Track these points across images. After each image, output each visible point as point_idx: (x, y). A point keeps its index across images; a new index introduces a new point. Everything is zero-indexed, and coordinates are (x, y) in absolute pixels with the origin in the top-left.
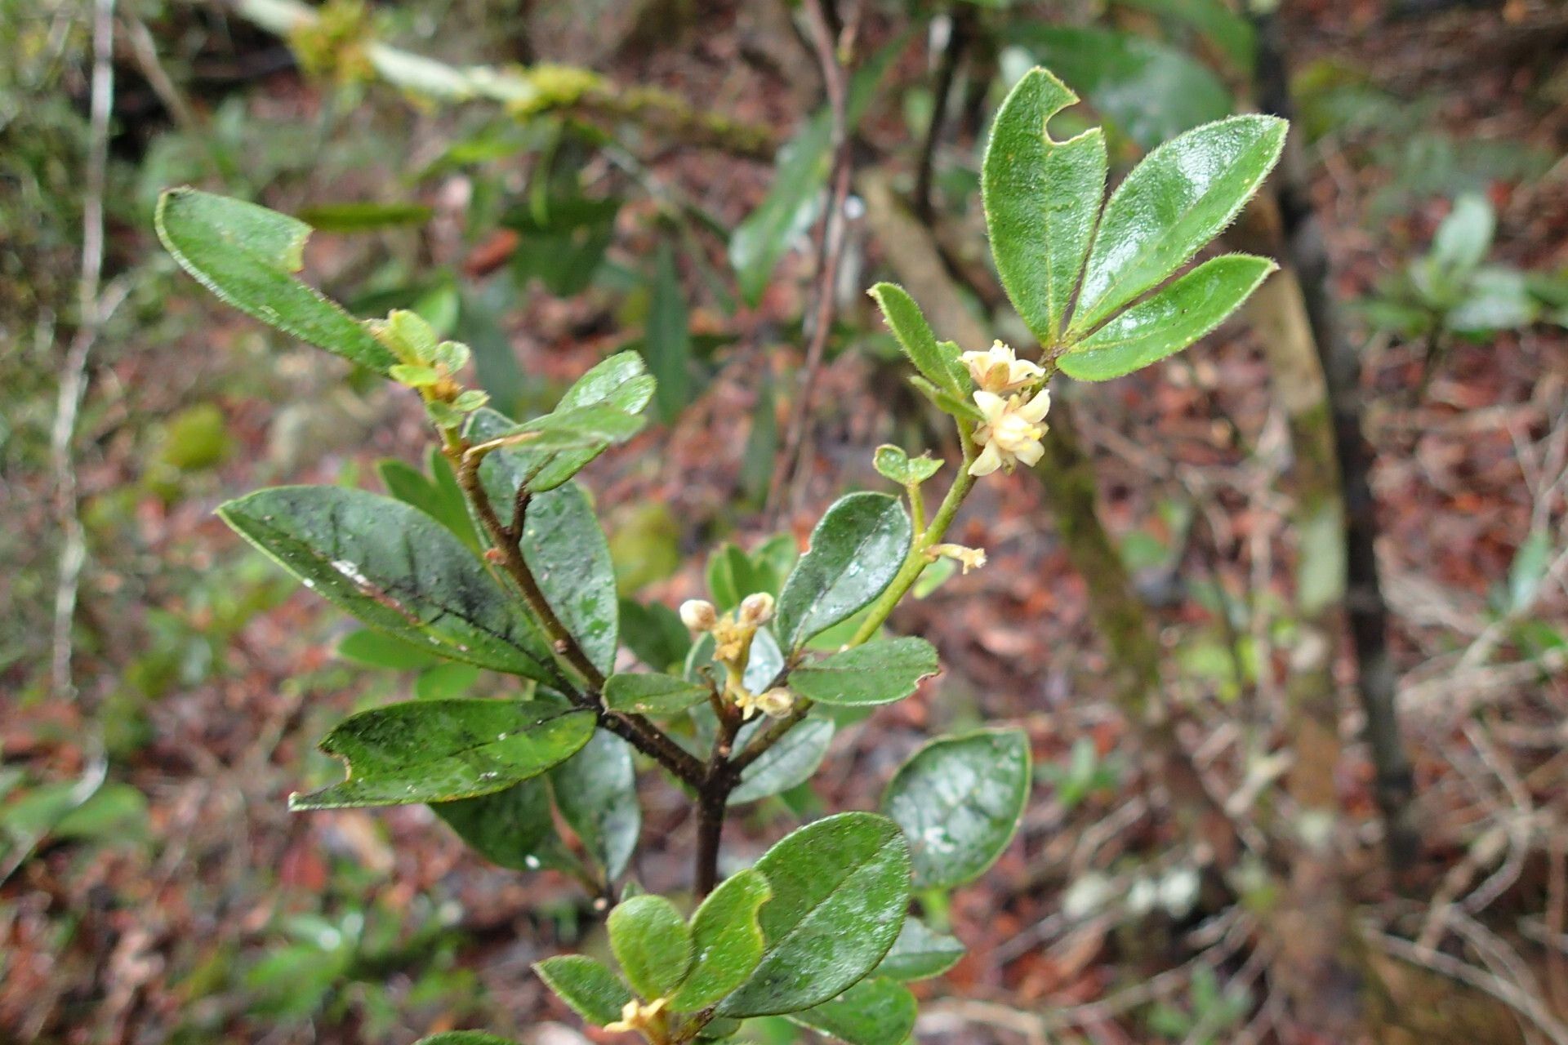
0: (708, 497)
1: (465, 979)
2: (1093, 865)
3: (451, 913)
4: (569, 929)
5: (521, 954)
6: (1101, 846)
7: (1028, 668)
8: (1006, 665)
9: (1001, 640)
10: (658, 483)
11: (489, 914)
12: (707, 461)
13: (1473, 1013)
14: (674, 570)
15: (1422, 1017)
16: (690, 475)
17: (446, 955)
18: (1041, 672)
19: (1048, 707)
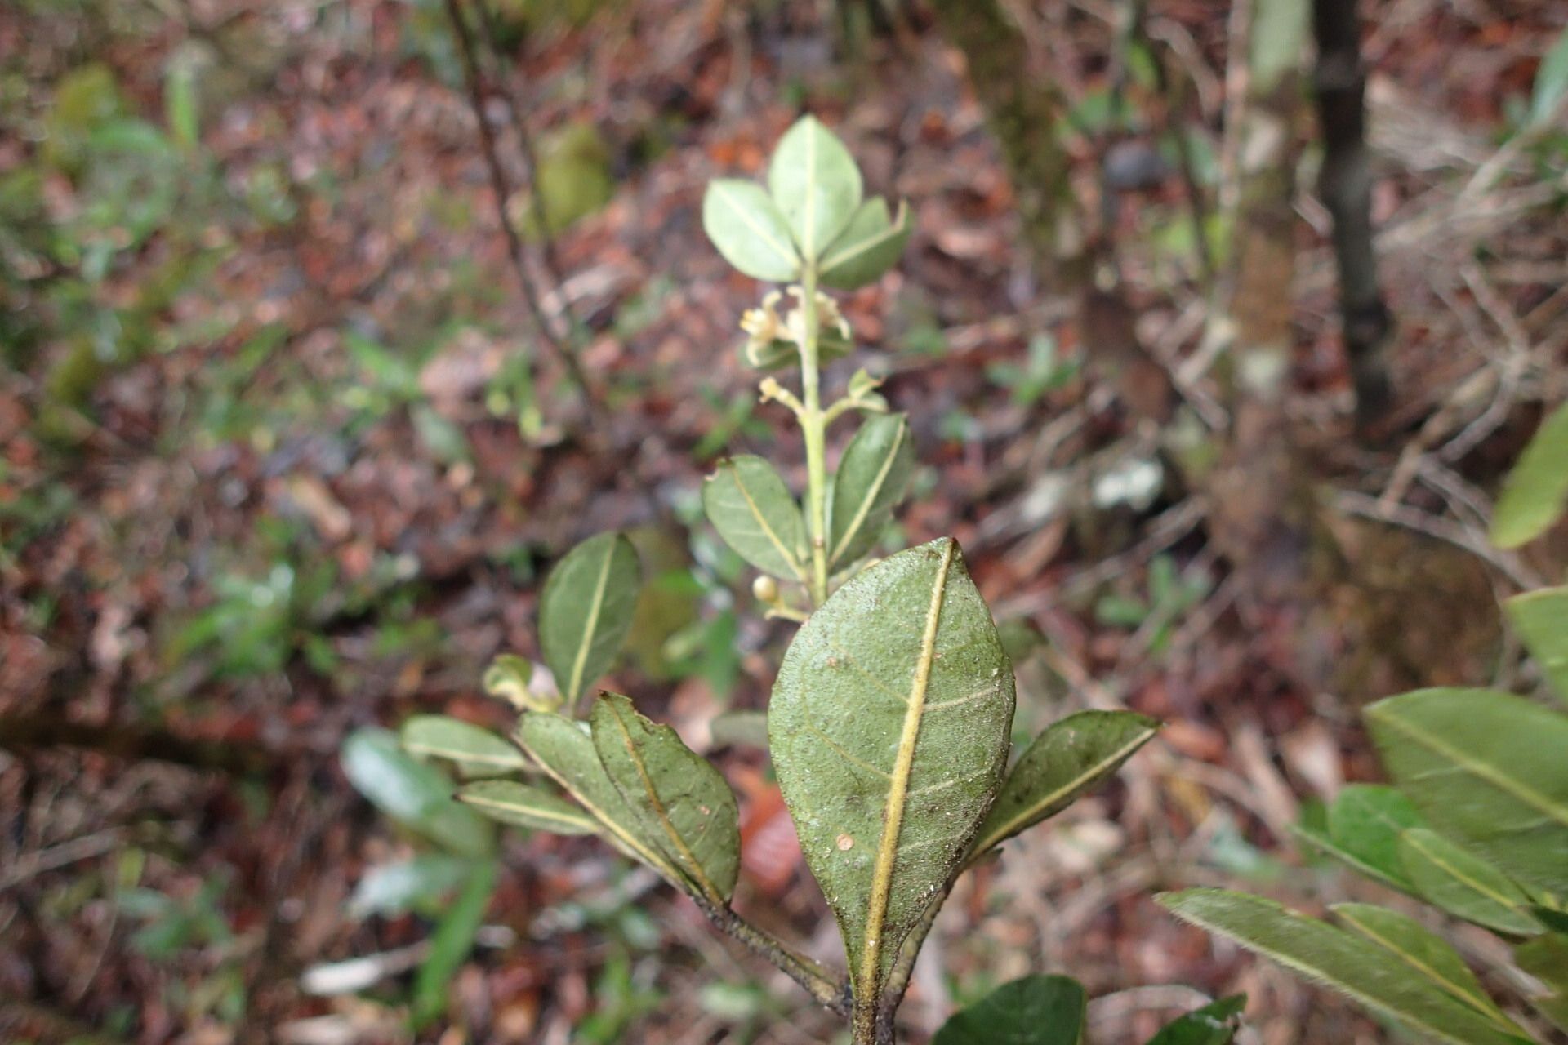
0: (637, 114)
1: (425, 628)
2: (1053, 464)
3: (406, 567)
4: (524, 572)
5: (480, 599)
6: (1061, 444)
7: (989, 269)
8: (966, 268)
9: (960, 241)
10: (585, 104)
11: (443, 565)
12: (638, 73)
13: (1435, 566)
14: (607, 199)
15: (1377, 576)
16: (618, 91)
17: (403, 606)
18: (1004, 272)
19: (1010, 309)
